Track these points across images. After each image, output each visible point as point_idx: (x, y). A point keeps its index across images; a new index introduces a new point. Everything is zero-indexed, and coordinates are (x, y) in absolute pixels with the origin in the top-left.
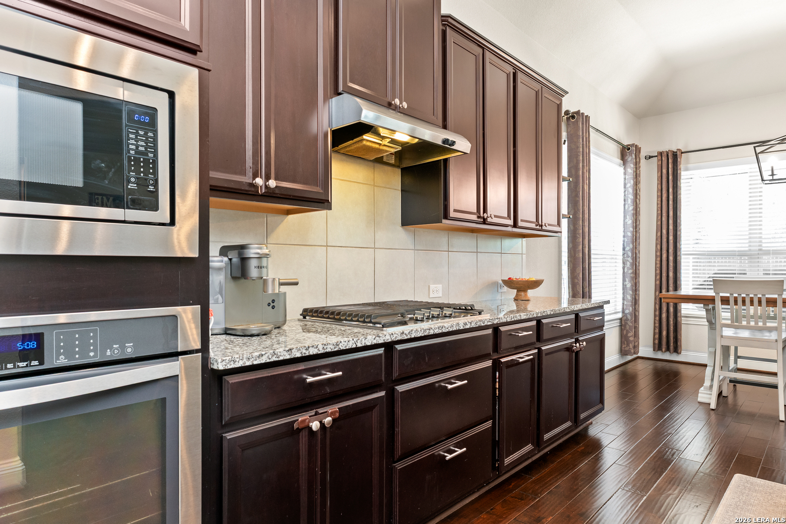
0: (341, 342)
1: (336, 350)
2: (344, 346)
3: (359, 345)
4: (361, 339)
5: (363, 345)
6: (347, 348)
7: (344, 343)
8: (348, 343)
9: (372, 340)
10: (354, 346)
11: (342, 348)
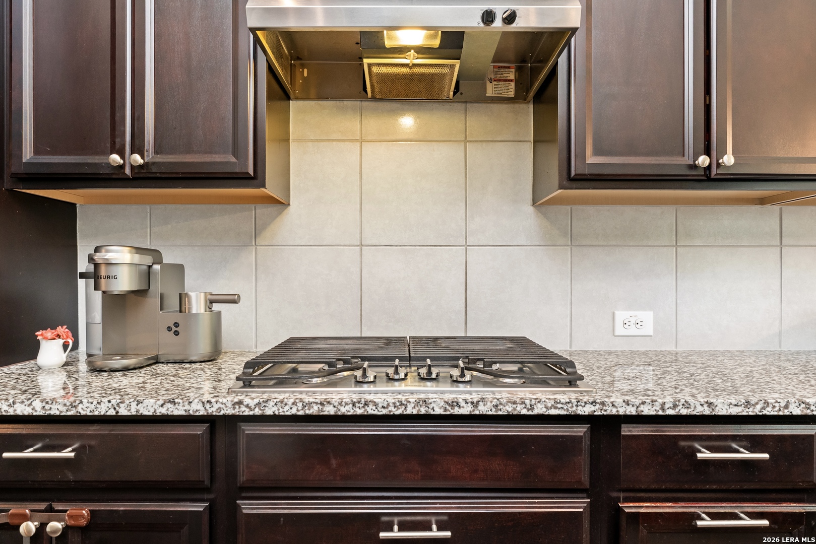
0: (81, 402)
1: (69, 413)
2: (88, 410)
3: (123, 412)
4: (127, 402)
5: (134, 413)
6: (96, 413)
7: (89, 405)
8: (98, 406)
9: (156, 407)
10: (112, 412)
11: (83, 413)
